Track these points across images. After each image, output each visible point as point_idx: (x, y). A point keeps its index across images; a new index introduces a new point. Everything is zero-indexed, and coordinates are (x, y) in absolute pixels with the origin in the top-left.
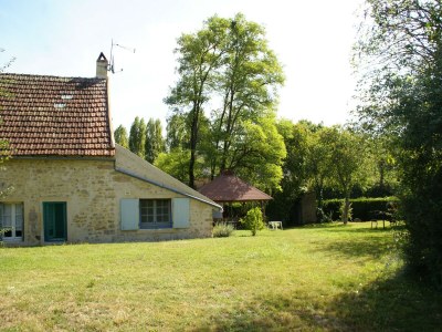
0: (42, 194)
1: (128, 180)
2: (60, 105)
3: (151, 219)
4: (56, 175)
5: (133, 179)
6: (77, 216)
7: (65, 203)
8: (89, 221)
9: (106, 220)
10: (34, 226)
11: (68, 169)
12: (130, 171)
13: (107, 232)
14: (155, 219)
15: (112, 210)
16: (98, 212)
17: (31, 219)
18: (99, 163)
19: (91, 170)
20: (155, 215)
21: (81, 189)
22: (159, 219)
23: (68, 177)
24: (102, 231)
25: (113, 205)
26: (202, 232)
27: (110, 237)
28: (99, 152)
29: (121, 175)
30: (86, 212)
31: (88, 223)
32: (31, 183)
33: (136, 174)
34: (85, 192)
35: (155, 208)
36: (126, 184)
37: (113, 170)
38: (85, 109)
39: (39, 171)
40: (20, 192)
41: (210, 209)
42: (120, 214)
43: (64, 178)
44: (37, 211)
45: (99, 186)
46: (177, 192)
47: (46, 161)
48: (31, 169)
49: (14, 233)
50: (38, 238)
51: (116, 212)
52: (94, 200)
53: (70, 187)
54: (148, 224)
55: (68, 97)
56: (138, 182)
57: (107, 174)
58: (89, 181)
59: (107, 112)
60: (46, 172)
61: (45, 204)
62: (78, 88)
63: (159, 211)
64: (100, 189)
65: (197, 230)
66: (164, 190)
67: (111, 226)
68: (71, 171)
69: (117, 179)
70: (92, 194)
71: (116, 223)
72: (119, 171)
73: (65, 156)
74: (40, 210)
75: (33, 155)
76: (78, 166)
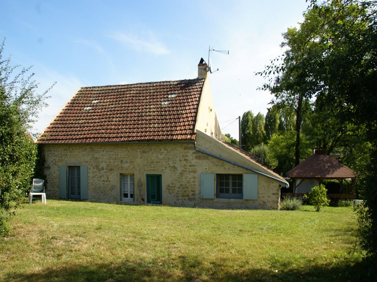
0: (146, 169)
1: (207, 158)
2: (166, 103)
3: (227, 191)
4: (155, 155)
5: (210, 157)
6: (169, 186)
7: (161, 175)
8: (177, 189)
9: (190, 189)
10: (140, 191)
11: (163, 150)
12: (208, 151)
13: (190, 199)
14: (231, 191)
15: (194, 182)
16: (183, 183)
17: (138, 186)
18: (185, 145)
19: (179, 151)
20: (231, 188)
21: (172, 165)
22: (234, 191)
23: (163, 156)
24: (187, 198)
25: (195, 178)
26: (269, 205)
27: (192, 203)
28: (184, 137)
29: (201, 154)
30: (174, 182)
31: (176, 191)
32: (139, 161)
33: (213, 154)
34: (174, 168)
35: (231, 181)
36: (205, 161)
37: (195, 151)
38: (182, 104)
39: (144, 152)
40: (132, 167)
41: (277, 184)
42: (200, 185)
43: (161, 157)
44: (142, 180)
45: (184, 163)
46: (247, 169)
47: (148, 145)
48: (138, 150)
49: (129, 196)
50: (143, 200)
51: (197, 183)
52: (181, 173)
53: (164, 163)
54: (224, 194)
55: (173, 96)
56: (214, 160)
57: (190, 154)
58: (178, 159)
59: (198, 105)
60: (148, 152)
61: (148, 176)
62: (182, 88)
63: (234, 184)
64: (185, 166)
65: (264, 202)
66: (236, 167)
67: (193, 195)
68: (165, 152)
69: (198, 158)
70: (180, 169)
71: (197, 192)
72: (199, 151)
73: (160, 140)
74: (144, 180)
75: (139, 141)
76: (170, 147)
